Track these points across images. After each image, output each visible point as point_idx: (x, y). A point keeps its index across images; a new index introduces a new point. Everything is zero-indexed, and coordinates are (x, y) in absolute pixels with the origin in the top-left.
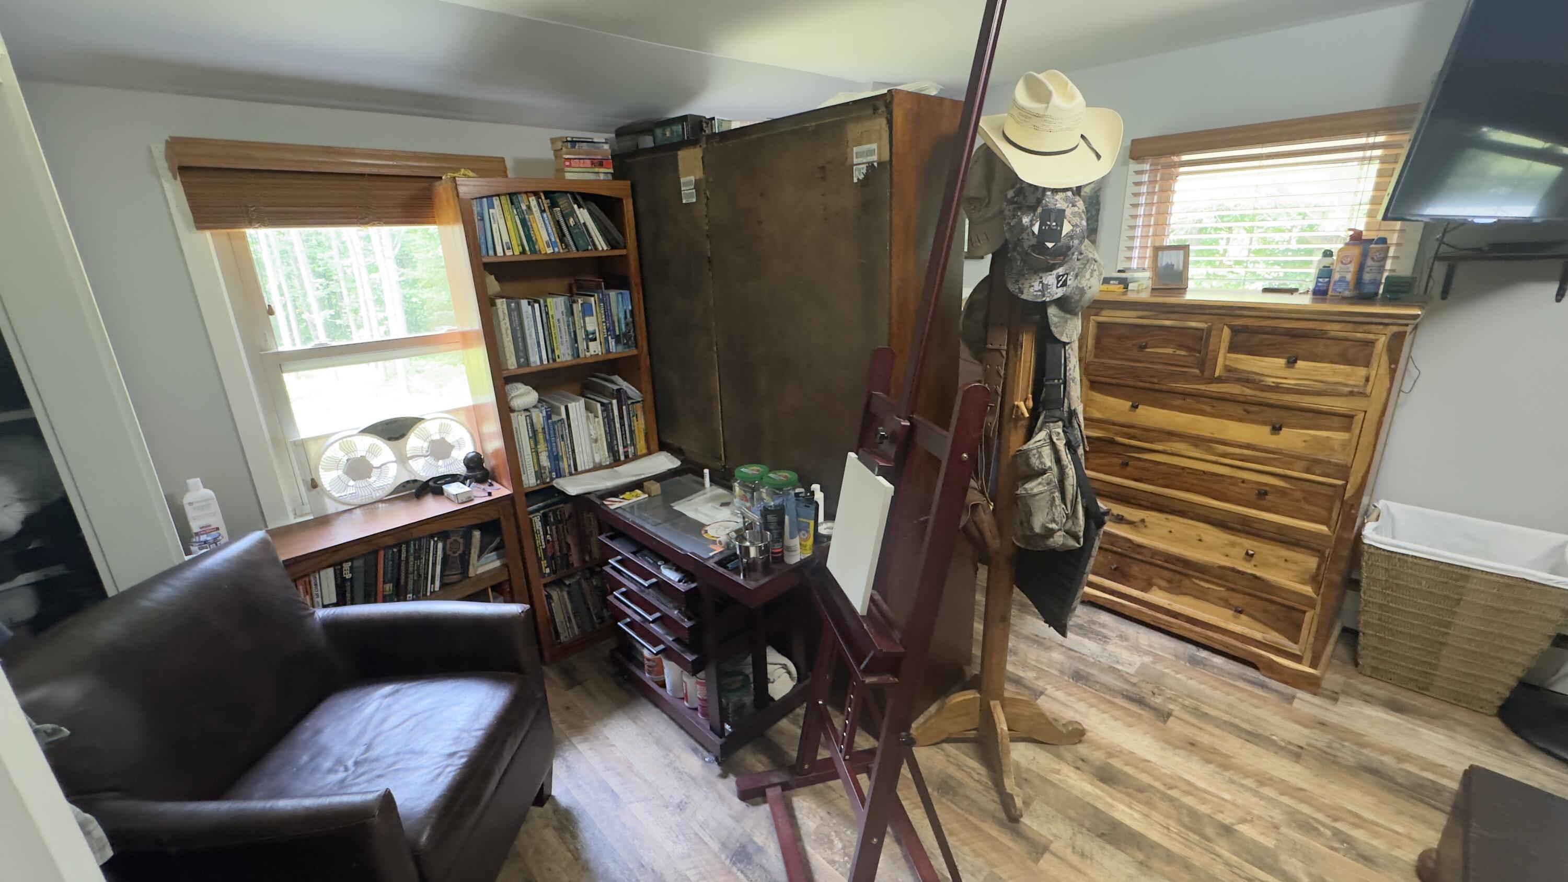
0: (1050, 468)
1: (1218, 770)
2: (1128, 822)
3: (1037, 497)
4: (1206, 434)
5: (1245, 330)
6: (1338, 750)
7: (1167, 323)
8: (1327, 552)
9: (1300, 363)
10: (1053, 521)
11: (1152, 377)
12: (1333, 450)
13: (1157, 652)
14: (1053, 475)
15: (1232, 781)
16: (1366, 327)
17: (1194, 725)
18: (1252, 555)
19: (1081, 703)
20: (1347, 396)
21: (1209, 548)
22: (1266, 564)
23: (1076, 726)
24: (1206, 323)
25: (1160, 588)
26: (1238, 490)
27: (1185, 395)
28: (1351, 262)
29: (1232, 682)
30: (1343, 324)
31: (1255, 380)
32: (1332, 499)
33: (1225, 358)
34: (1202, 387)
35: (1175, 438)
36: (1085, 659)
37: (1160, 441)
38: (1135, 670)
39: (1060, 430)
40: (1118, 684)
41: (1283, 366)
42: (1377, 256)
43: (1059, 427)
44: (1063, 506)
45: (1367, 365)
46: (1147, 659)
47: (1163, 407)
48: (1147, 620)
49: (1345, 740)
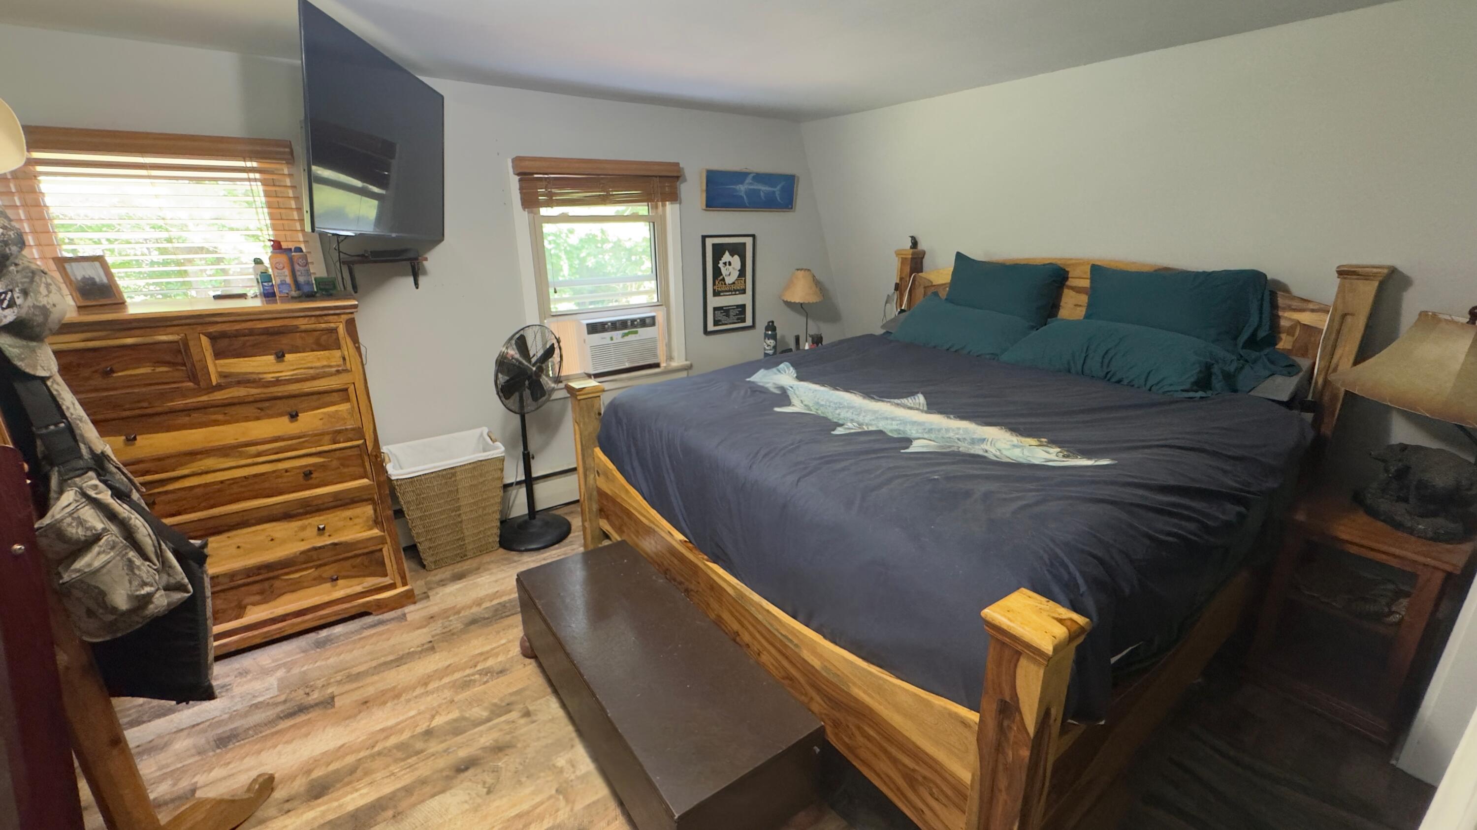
0: (105, 530)
1: (396, 701)
2: (361, 802)
3: (104, 571)
4: (230, 441)
5: (223, 335)
6: (450, 625)
7: (129, 341)
8: (376, 498)
9: (288, 357)
10: (144, 584)
11: (139, 402)
12: (344, 419)
13: (285, 661)
14: (114, 533)
15: (408, 701)
16: (326, 318)
17: (356, 689)
18: (324, 528)
19: (245, 761)
20: (335, 375)
21: (283, 542)
22: (337, 530)
23: (261, 780)
24: (178, 335)
25: (254, 604)
26: (285, 480)
27: (187, 411)
28: (284, 268)
29: (359, 636)
30: (307, 319)
31: (255, 379)
32: (360, 456)
33: (215, 365)
34: (205, 398)
35: (199, 457)
36: (217, 722)
37: (181, 465)
38: (276, 690)
39: (96, 482)
40: (271, 713)
41: (274, 361)
42: (301, 261)
43: (91, 479)
44: (148, 563)
45: (339, 347)
46: (280, 673)
47: (169, 429)
48: (258, 641)
49: (449, 617)
